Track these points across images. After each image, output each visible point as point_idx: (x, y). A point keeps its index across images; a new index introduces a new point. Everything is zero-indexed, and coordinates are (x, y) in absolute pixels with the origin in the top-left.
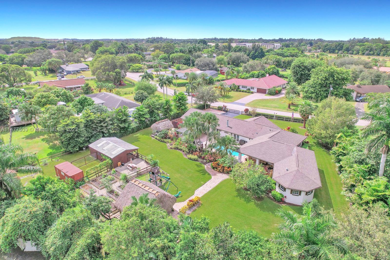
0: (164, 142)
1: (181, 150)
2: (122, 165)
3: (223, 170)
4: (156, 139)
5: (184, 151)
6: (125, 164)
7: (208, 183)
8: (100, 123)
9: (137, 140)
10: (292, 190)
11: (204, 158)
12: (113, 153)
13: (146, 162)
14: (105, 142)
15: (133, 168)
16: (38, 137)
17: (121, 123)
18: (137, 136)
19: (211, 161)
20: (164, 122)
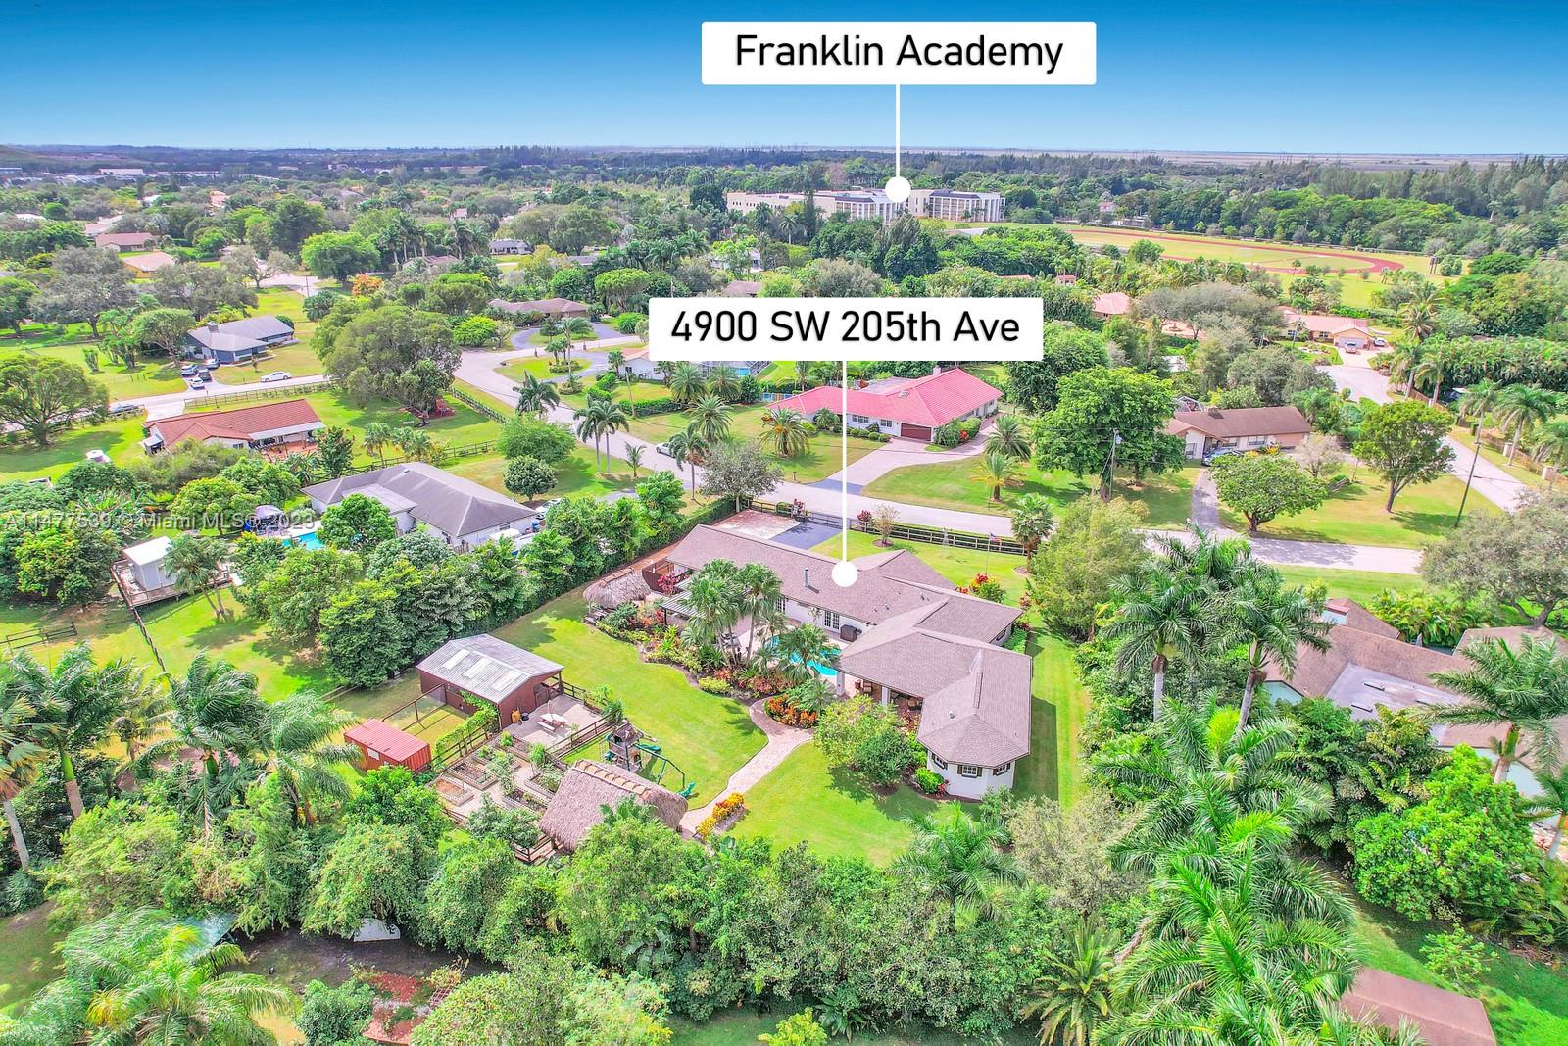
0: (626, 640)
1: (679, 664)
2: (524, 718)
3: (798, 719)
4: (603, 630)
5: (687, 668)
6: (531, 716)
7: (760, 756)
8: (439, 597)
9: (545, 636)
10: (960, 766)
11: (744, 688)
12: (498, 686)
13: (586, 705)
14: (464, 653)
15: (557, 727)
16: (237, 640)
17: (497, 590)
18: (544, 624)
19: (764, 695)
20: (624, 580)
